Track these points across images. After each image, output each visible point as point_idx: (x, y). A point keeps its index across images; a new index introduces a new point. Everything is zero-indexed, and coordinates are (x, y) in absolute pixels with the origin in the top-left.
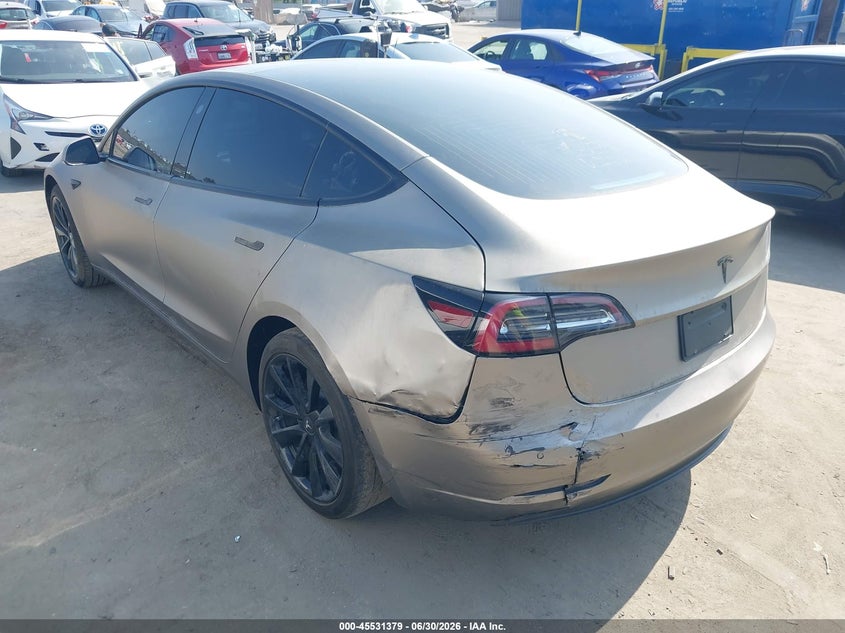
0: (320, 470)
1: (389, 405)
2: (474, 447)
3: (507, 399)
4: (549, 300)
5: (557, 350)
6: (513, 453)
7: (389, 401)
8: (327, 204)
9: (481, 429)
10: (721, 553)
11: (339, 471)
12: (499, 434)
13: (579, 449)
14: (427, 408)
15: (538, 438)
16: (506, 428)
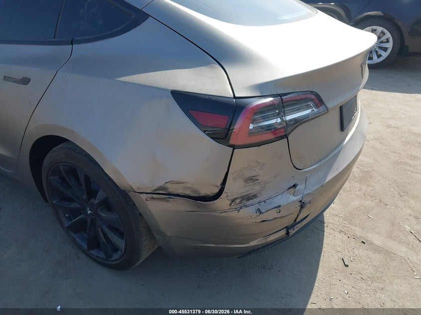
0: (108, 240)
1: (164, 194)
2: (234, 214)
3: (255, 176)
4: (282, 99)
5: (286, 136)
6: (261, 213)
7: (163, 190)
8: (79, 42)
9: (238, 201)
10: (364, 243)
11: (121, 235)
12: (251, 202)
13: (301, 201)
14: (195, 191)
15: (276, 200)
16: (255, 196)
